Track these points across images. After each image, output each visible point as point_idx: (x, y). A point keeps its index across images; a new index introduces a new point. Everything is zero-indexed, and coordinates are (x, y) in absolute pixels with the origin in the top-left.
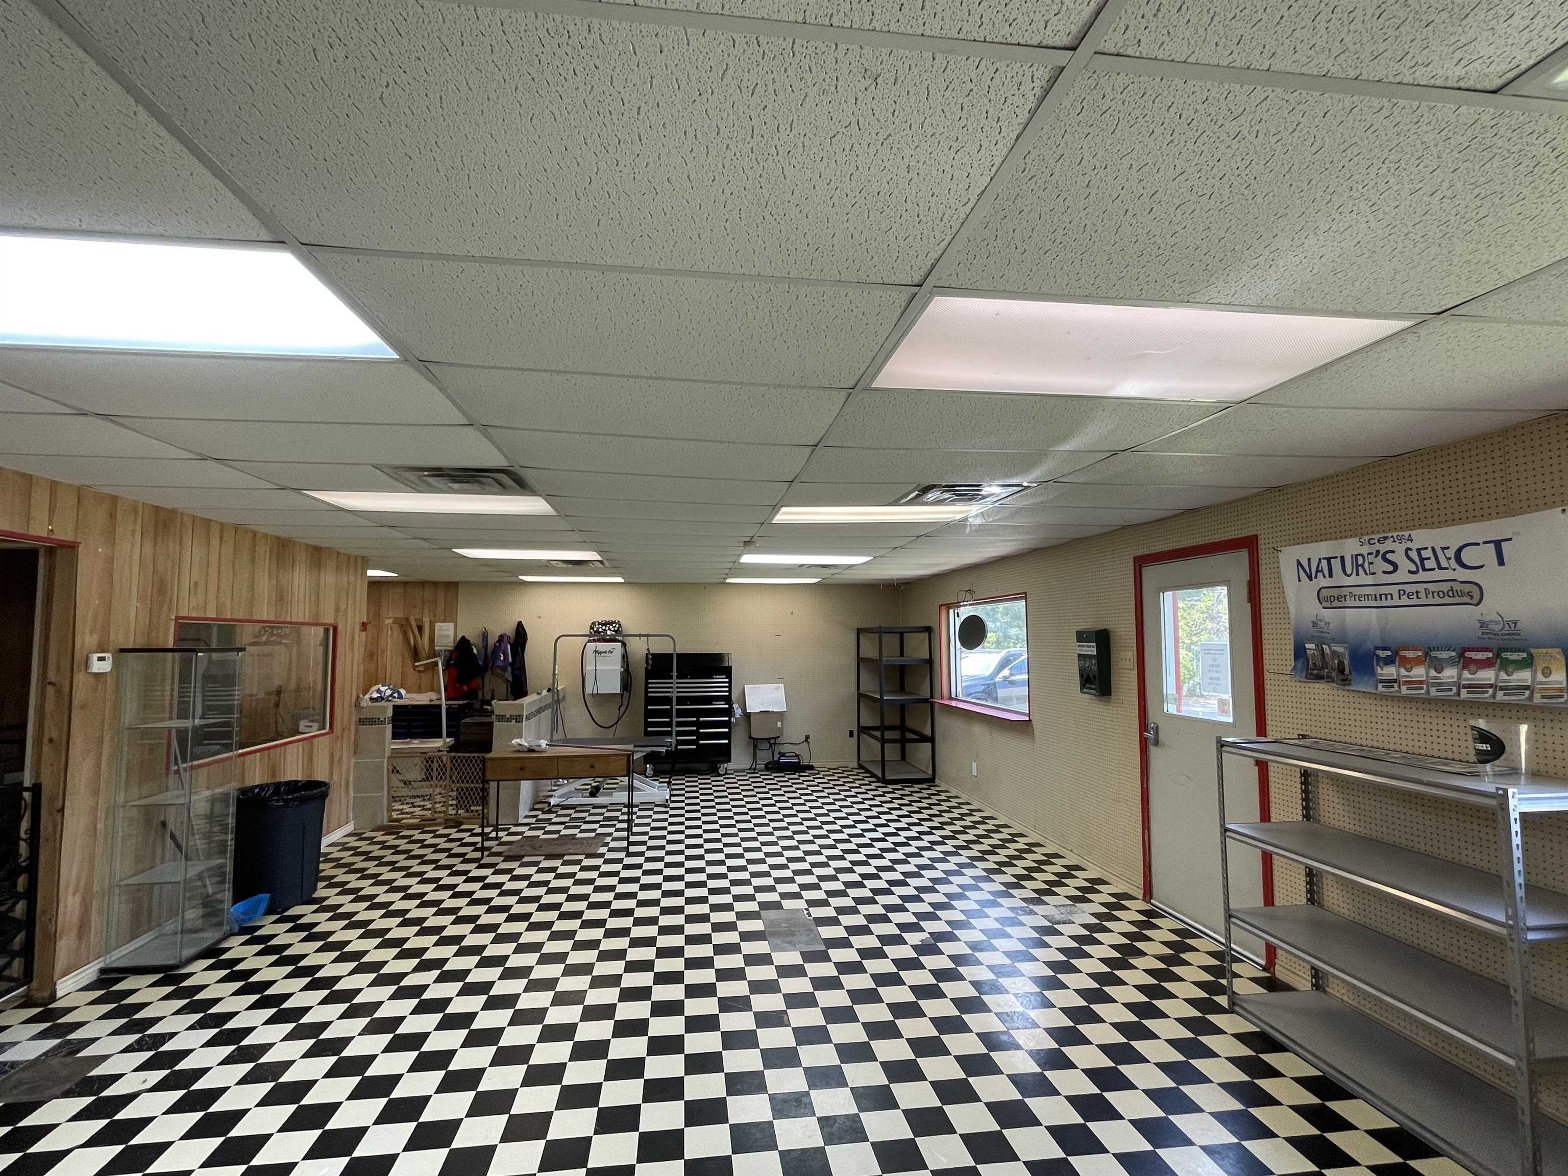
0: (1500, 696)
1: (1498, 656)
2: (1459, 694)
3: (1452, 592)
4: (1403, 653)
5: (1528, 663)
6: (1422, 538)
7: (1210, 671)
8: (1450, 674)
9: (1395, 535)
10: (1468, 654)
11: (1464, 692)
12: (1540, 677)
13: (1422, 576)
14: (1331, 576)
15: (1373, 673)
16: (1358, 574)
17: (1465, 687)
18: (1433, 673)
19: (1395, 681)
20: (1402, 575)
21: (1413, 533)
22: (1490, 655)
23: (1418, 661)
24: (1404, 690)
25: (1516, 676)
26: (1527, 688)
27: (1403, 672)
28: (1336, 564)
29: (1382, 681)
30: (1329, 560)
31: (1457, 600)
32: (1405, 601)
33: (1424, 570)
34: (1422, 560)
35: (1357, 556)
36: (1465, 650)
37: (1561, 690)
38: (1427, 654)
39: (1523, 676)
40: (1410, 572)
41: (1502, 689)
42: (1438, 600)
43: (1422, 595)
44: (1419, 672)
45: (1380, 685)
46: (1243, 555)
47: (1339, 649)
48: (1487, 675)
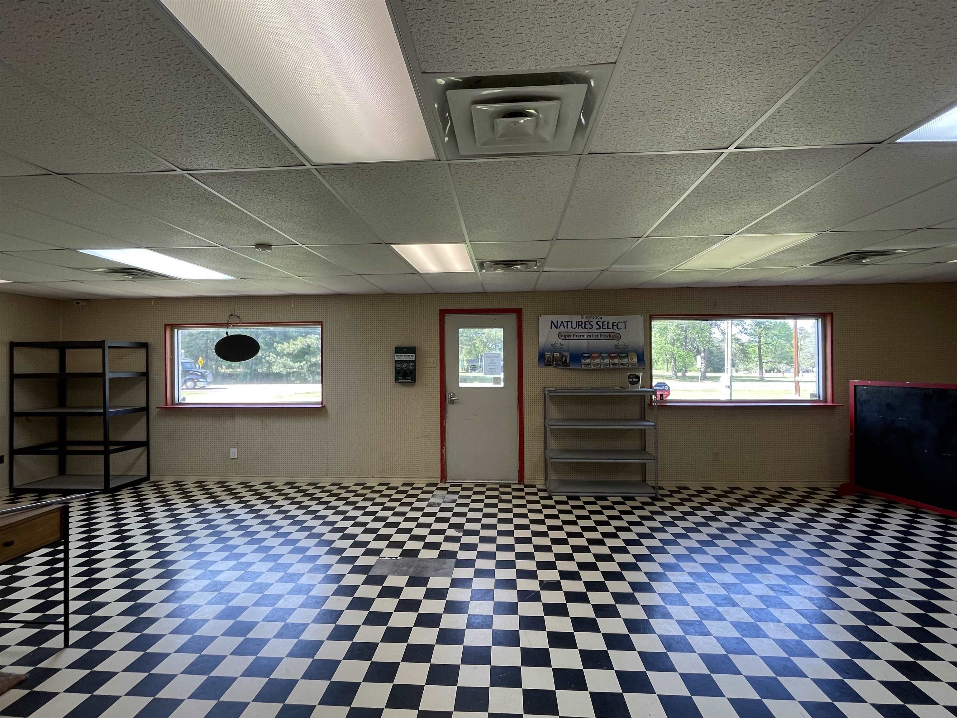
0: (621, 367)
1: (618, 355)
2: (610, 367)
3: (609, 336)
4: (592, 355)
5: (626, 357)
6: (605, 318)
7: (489, 366)
8: (607, 361)
9: (594, 316)
10: (611, 355)
11: (611, 366)
12: (630, 361)
13: (601, 330)
14: (567, 328)
15: (580, 361)
16: (579, 328)
17: (611, 364)
18: (602, 361)
19: (589, 364)
20: (594, 330)
21: (602, 316)
22: (616, 355)
23: (597, 357)
24: (592, 367)
25: (624, 360)
26: (627, 364)
27: (592, 361)
28: (569, 324)
29: (583, 364)
30: (567, 322)
31: (610, 338)
32: (594, 338)
33: (603, 328)
34: (603, 325)
35: (579, 322)
36: (610, 353)
37: (635, 364)
38: (600, 355)
39: (625, 360)
40: (597, 329)
41: (621, 364)
42: (604, 338)
43: (599, 336)
44: (598, 361)
45: (583, 366)
46: (514, 316)
47: (566, 354)
48: (616, 361)
